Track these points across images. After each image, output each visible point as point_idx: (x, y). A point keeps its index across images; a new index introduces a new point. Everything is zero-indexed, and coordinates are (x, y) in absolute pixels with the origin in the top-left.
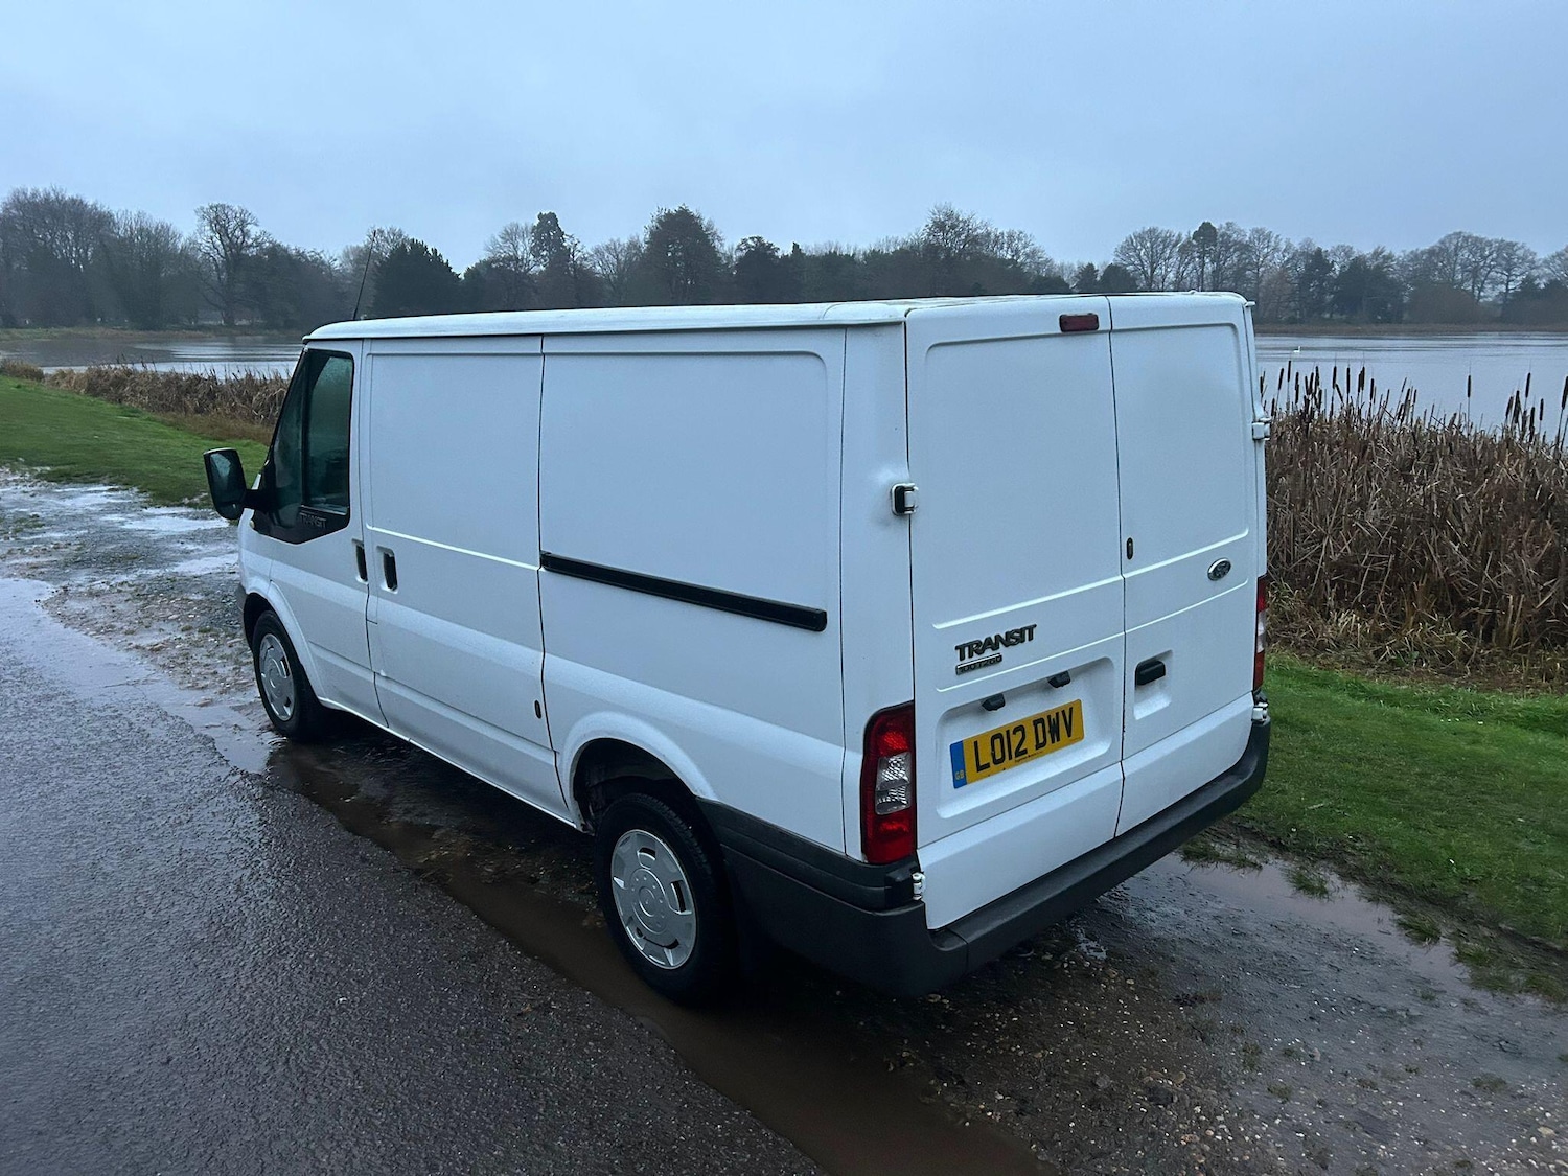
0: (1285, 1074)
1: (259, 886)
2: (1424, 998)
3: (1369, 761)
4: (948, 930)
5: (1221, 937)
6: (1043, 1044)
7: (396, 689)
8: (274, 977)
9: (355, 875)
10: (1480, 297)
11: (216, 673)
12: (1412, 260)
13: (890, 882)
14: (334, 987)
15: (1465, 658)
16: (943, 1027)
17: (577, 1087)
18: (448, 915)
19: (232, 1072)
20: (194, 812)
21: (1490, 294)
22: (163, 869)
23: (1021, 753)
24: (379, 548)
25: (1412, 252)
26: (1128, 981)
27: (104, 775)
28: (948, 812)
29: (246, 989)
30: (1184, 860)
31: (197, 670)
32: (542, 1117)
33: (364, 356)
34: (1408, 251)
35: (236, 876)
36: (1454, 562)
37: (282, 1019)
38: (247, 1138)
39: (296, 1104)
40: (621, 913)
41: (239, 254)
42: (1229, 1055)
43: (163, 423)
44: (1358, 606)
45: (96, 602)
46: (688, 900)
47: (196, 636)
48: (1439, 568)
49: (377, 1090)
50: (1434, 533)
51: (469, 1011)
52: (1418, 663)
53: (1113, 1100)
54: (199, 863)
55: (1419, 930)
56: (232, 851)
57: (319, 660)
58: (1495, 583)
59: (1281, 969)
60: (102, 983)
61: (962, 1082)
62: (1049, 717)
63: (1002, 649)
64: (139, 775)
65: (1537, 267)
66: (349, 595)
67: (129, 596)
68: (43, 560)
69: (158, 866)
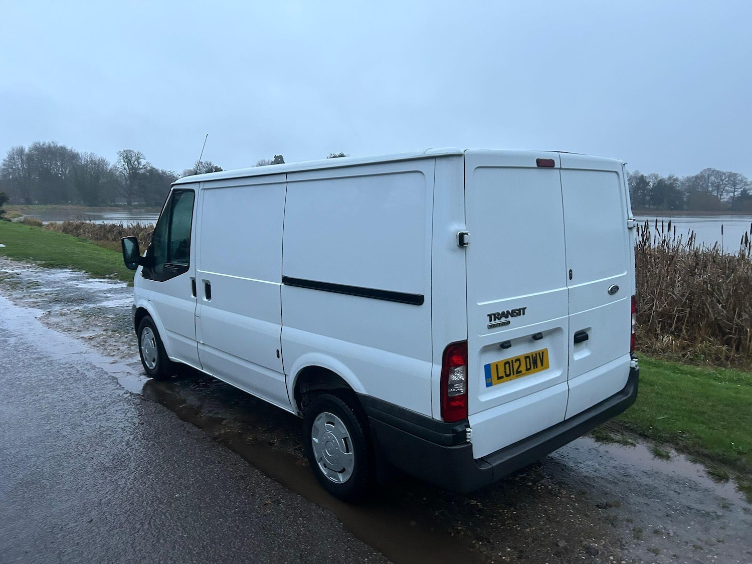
0: (655, 542)
1: (137, 443)
2: (724, 507)
3: (686, 399)
4: (483, 460)
5: (618, 476)
6: (529, 525)
7: (207, 349)
8: (144, 484)
9: (184, 439)
10: (721, 199)
11: (119, 349)
12: (687, 181)
13: (455, 431)
14: (173, 490)
15: (727, 358)
16: (478, 516)
17: (294, 539)
18: (230, 458)
19: (122, 527)
20: (106, 410)
21: (725, 197)
22: (91, 434)
23: (519, 372)
24: (203, 280)
25: (687, 177)
26: (572, 496)
27: (64, 393)
28: (484, 398)
29: (131, 489)
30: (596, 441)
31: (110, 348)
32: (276, 553)
33: (200, 190)
34: (686, 176)
35: (126, 439)
36: (719, 313)
37: (148, 503)
38: (129, 558)
39: (154, 543)
40: (316, 455)
41: (135, 172)
42: (625, 532)
43: (97, 245)
44: (672, 333)
45: (63, 318)
46: (350, 446)
47: (110, 333)
48: (712, 315)
49: (194, 537)
50: (709, 298)
51: (240, 502)
52: (704, 360)
53: (567, 553)
54: (108, 432)
55: (718, 475)
56: (125, 427)
57: (170, 338)
58: (740, 323)
59: (649, 492)
60: (60, 484)
61: (489, 542)
62: (532, 355)
63: (510, 318)
64: (81, 393)
65: (748, 185)
66: (188, 304)
67: (79, 316)
68: (39, 300)
69: (89, 433)
